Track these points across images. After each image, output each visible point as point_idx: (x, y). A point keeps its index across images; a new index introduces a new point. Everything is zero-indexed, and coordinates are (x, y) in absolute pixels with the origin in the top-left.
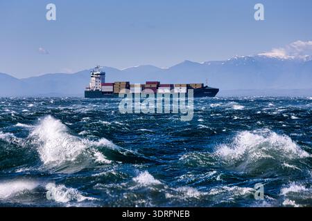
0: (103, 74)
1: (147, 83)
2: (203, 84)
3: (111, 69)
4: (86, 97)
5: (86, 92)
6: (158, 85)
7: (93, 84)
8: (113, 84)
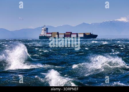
0: (47, 29)
1: (67, 33)
2: (91, 33)
3: (50, 26)
4: (40, 39)
5: (40, 37)
6: (71, 33)
7: (43, 33)
8: (52, 33)
